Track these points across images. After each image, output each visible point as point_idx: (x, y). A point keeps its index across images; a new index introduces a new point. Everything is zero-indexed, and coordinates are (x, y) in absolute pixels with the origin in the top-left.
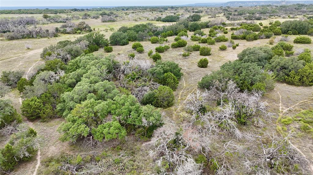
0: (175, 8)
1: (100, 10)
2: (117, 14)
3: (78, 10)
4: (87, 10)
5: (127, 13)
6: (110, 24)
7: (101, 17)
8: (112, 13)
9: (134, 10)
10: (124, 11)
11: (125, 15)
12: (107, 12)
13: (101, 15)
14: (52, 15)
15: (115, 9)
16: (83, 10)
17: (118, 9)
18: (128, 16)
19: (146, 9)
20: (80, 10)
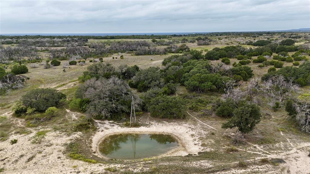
0: (271, 34)
1: (196, 36)
2: (211, 39)
3: (177, 35)
4: (184, 35)
5: (220, 38)
6: (205, 47)
7: (196, 41)
8: (207, 38)
9: (228, 35)
10: (217, 37)
11: (218, 39)
12: (202, 37)
13: (197, 39)
14: (158, 40)
15: (209, 35)
16: (181, 36)
17: (212, 34)
18: (222, 41)
19: (239, 35)
20: (178, 36)
